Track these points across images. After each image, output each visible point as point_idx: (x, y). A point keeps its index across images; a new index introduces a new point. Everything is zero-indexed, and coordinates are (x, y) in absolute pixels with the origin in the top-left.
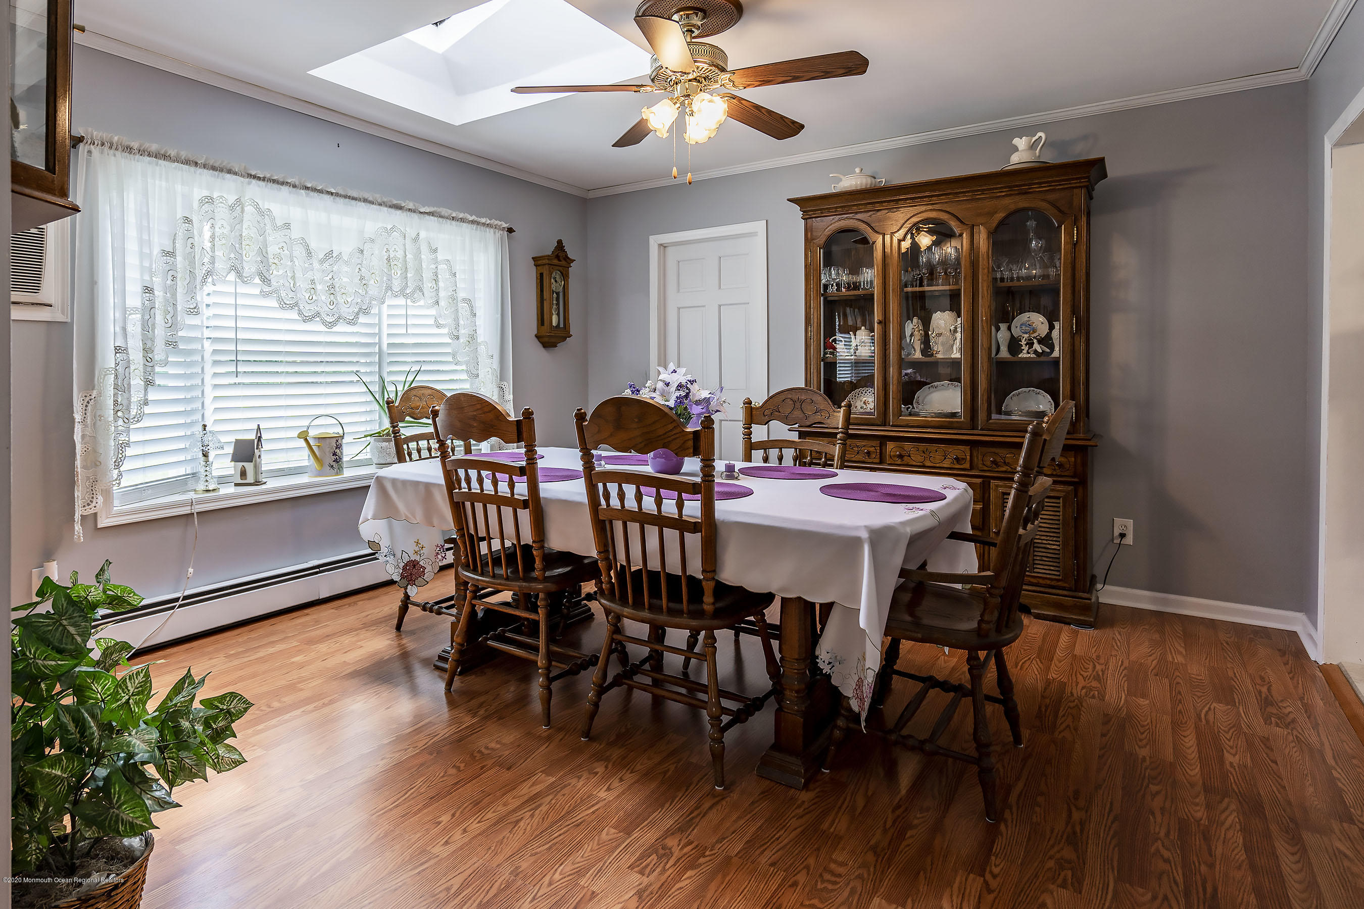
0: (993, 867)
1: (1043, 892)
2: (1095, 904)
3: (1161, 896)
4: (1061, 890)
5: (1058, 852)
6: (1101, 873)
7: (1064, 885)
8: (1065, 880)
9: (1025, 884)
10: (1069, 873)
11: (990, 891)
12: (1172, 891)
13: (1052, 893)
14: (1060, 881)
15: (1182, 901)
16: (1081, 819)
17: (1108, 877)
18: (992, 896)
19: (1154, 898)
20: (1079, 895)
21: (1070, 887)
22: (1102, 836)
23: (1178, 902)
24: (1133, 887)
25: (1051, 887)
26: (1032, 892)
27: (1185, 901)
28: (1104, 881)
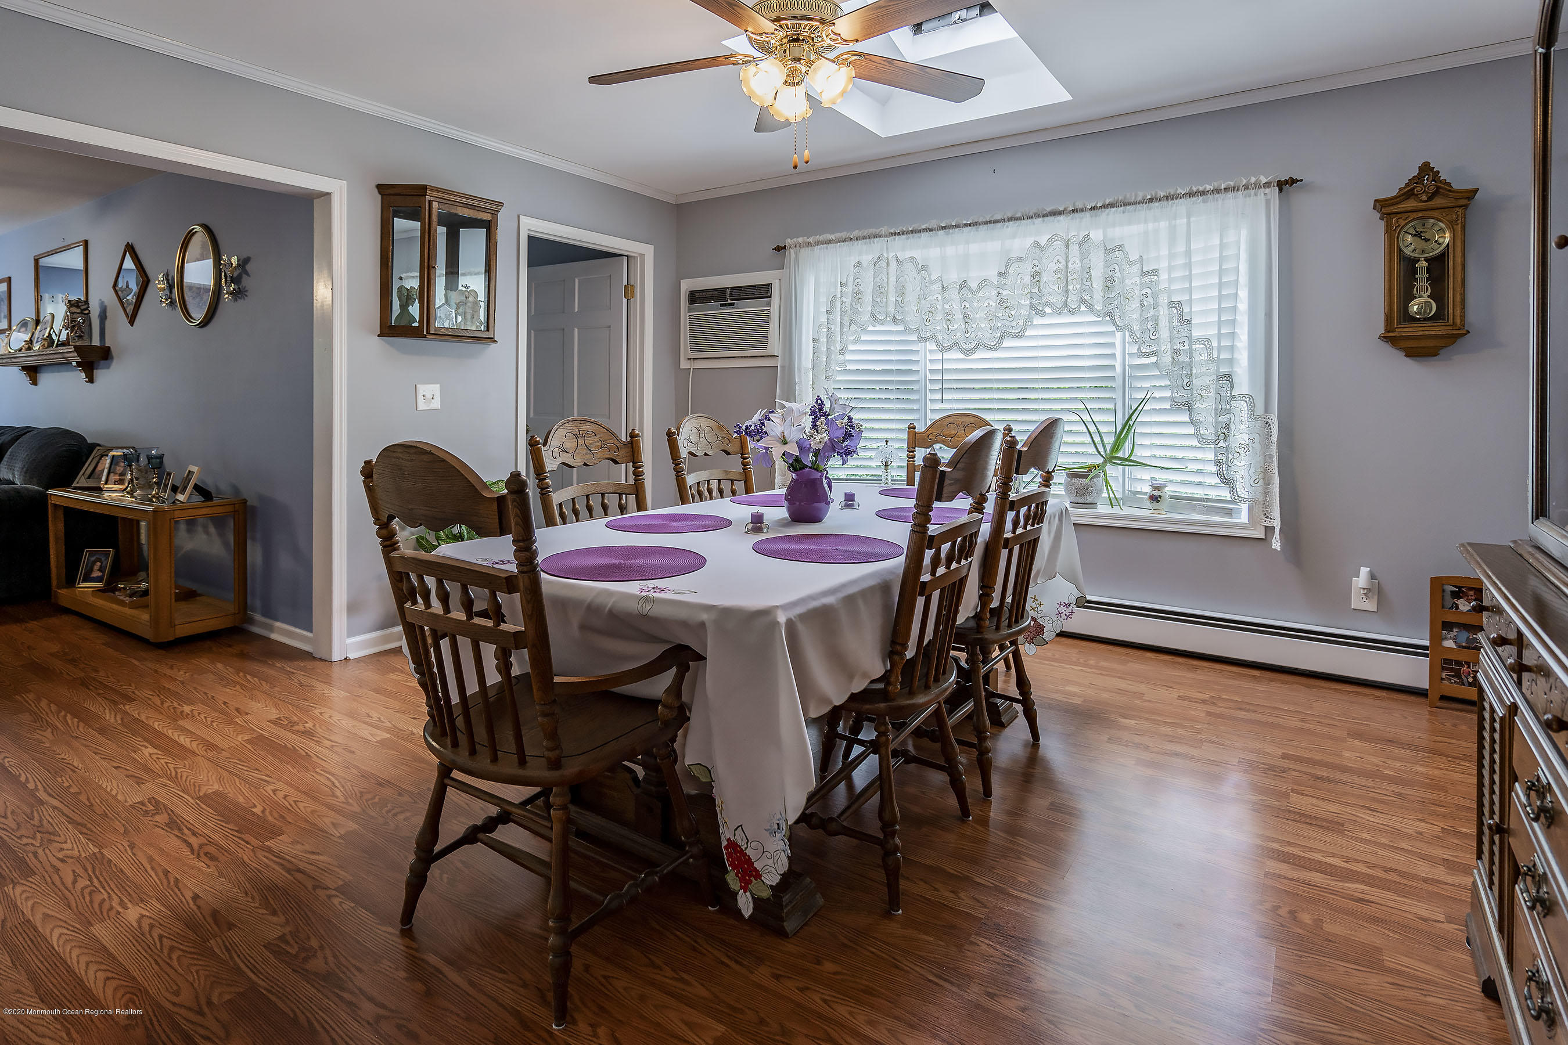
0: (341, 900)
1: (287, 919)
2: (244, 950)
3: (206, 1010)
4: (280, 934)
5: (325, 958)
6: (273, 977)
7: (282, 938)
8: (287, 943)
9: (305, 913)
10: (293, 952)
11: (315, 887)
12: (201, 1026)
13: (281, 926)
14: (289, 938)
15: (186, 1026)
16: (359, 1009)
17: (263, 980)
18: (310, 888)
19: (209, 1003)
20: (263, 944)
21: (276, 942)
22: (320, 1013)
23: (187, 1020)
24: (235, 993)
25: (288, 929)
26: (293, 913)
27: (183, 1028)
28: (261, 973)
